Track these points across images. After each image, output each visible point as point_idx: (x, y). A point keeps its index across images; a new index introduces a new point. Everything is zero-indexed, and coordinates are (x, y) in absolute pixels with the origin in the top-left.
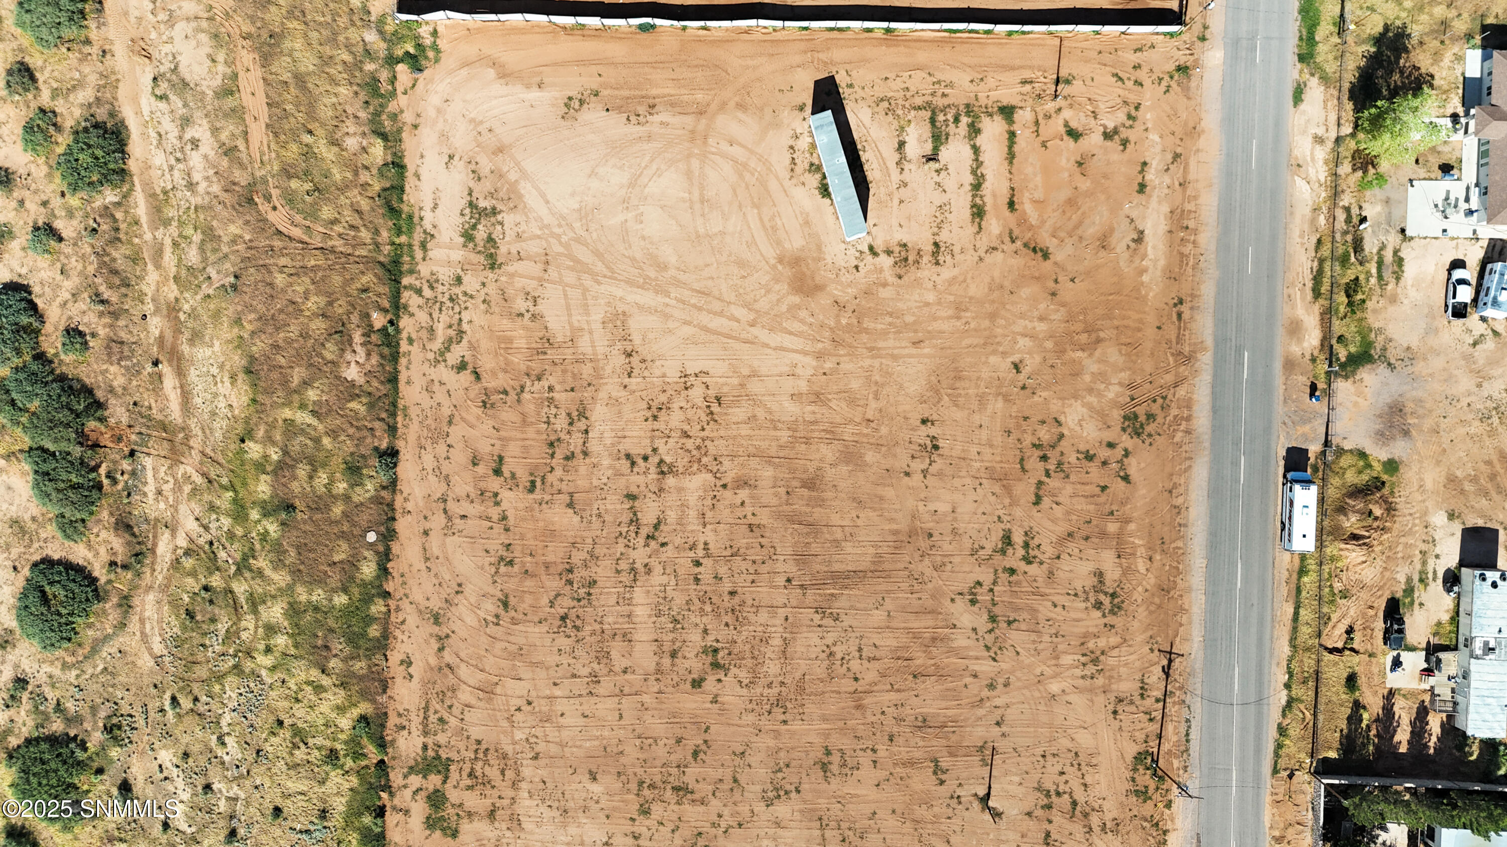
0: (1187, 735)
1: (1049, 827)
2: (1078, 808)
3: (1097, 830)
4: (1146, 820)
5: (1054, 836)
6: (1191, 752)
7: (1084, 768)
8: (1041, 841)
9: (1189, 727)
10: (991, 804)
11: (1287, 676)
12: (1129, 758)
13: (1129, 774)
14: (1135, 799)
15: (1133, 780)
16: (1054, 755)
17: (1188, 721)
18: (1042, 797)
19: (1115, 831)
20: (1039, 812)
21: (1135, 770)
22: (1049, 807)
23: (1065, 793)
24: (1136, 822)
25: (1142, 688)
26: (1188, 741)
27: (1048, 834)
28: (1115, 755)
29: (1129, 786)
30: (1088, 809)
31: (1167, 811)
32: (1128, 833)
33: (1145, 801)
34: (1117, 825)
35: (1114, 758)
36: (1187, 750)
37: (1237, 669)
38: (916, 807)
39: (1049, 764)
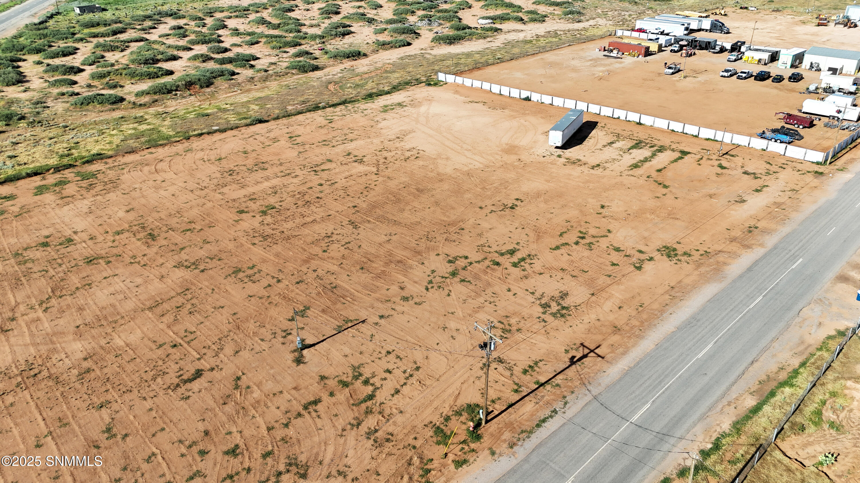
0: (544, 421)
1: (325, 397)
2: (369, 403)
3: (364, 428)
4: (421, 458)
5: (319, 407)
6: (533, 436)
7: (413, 380)
8: (304, 402)
9: (551, 417)
10: (305, 352)
11: (710, 446)
12: (463, 401)
13: (446, 411)
14: (431, 433)
15: (447, 419)
16: (398, 357)
17: (555, 411)
18: (351, 375)
19: (378, 444)
20: (332, 383)
21: (458, 413)
22: (345, 384)
23: (372, 385)
24: (410, 453)
25: (530, 366)
26: (538, 426)
27: (316, 402)
28: (452, 390)
29: (438, 421)
30: (376, 409)
31: (452, 467)
32: (389, 454)
33: (438, 443)
34: (388, 440)
35: (450, 391)
36: (531, 432)
37: (648, 405)
38: (252, 321)
39: (384, 360)
